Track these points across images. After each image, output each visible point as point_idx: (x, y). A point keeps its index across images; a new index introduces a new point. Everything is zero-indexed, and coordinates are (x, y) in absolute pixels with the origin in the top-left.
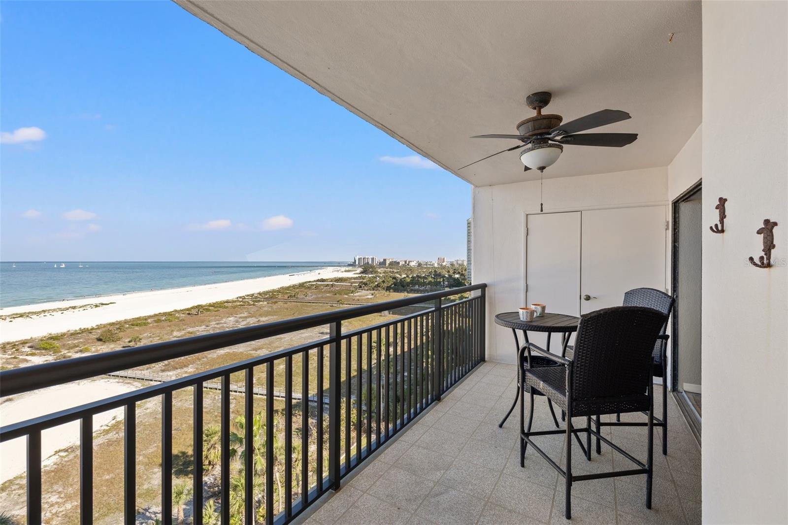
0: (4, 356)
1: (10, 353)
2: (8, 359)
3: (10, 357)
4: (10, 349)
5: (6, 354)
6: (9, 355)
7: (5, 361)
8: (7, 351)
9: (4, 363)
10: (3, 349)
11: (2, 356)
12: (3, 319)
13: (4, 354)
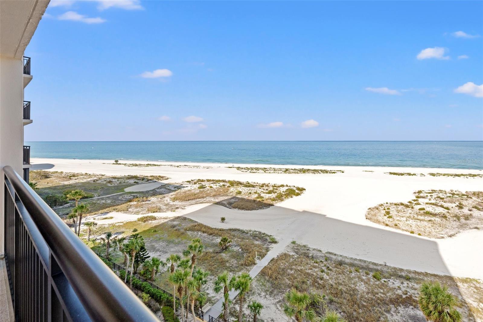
0: (478, 200)
1: (481, 199)
2: (479, 202)
3: (481, 201)
4: (481, 196)
5: (479, 199)
6: (481, 200)
7: (478, 203)
8: (479, 197)
9: (477, 204)
10: (478, 195)
11: (476, 199)
12: (480, 177)
13: (478, 199)
